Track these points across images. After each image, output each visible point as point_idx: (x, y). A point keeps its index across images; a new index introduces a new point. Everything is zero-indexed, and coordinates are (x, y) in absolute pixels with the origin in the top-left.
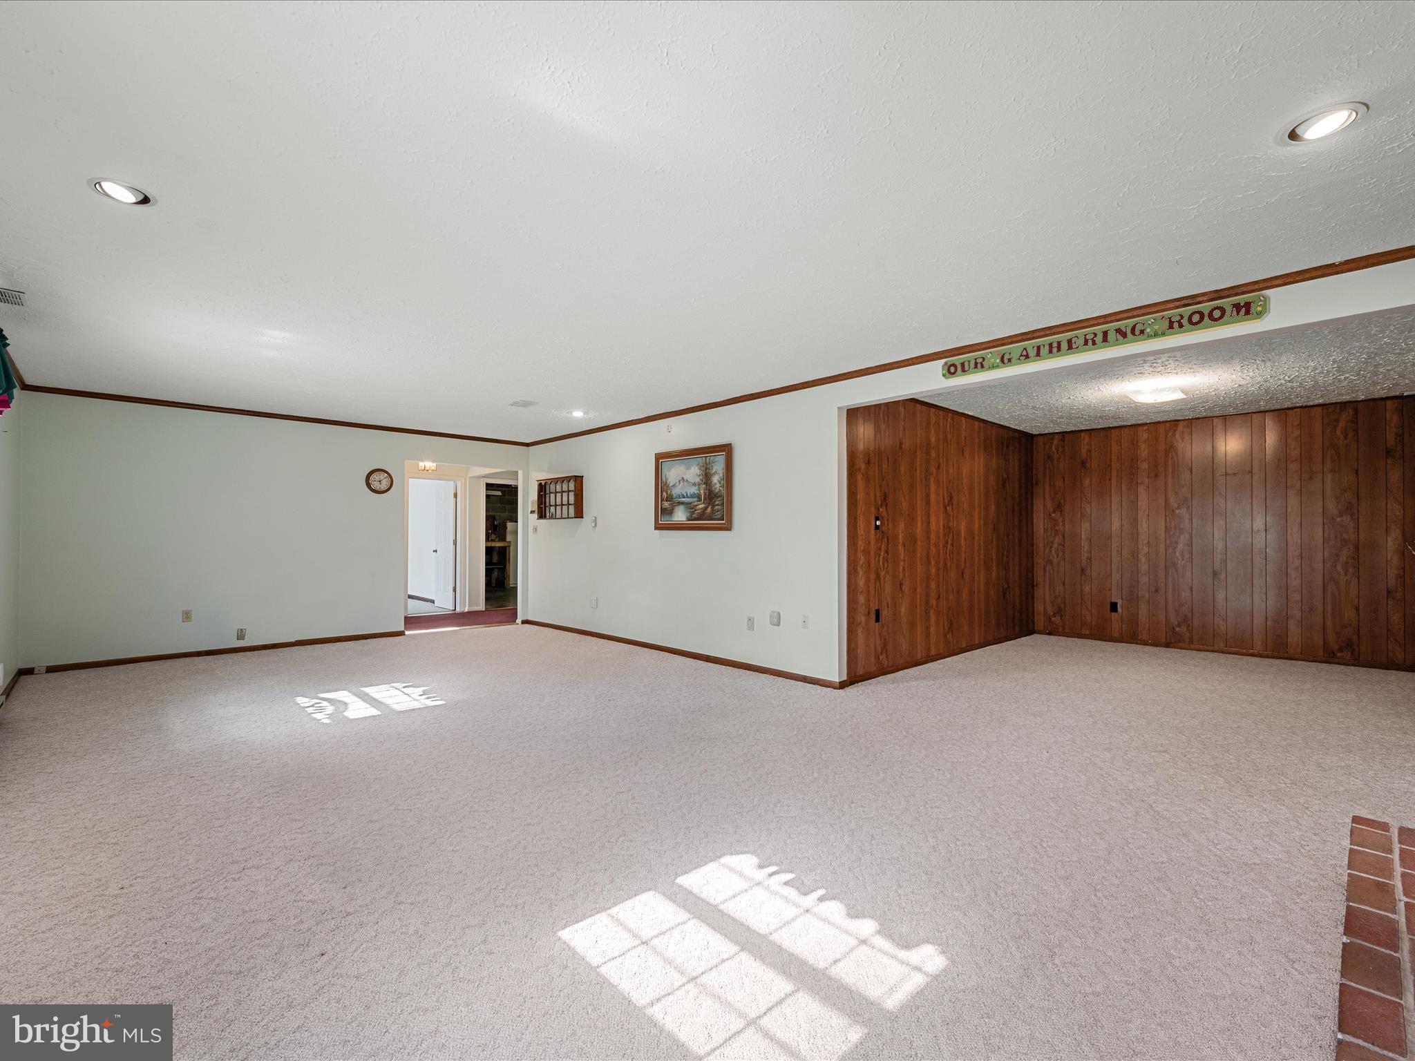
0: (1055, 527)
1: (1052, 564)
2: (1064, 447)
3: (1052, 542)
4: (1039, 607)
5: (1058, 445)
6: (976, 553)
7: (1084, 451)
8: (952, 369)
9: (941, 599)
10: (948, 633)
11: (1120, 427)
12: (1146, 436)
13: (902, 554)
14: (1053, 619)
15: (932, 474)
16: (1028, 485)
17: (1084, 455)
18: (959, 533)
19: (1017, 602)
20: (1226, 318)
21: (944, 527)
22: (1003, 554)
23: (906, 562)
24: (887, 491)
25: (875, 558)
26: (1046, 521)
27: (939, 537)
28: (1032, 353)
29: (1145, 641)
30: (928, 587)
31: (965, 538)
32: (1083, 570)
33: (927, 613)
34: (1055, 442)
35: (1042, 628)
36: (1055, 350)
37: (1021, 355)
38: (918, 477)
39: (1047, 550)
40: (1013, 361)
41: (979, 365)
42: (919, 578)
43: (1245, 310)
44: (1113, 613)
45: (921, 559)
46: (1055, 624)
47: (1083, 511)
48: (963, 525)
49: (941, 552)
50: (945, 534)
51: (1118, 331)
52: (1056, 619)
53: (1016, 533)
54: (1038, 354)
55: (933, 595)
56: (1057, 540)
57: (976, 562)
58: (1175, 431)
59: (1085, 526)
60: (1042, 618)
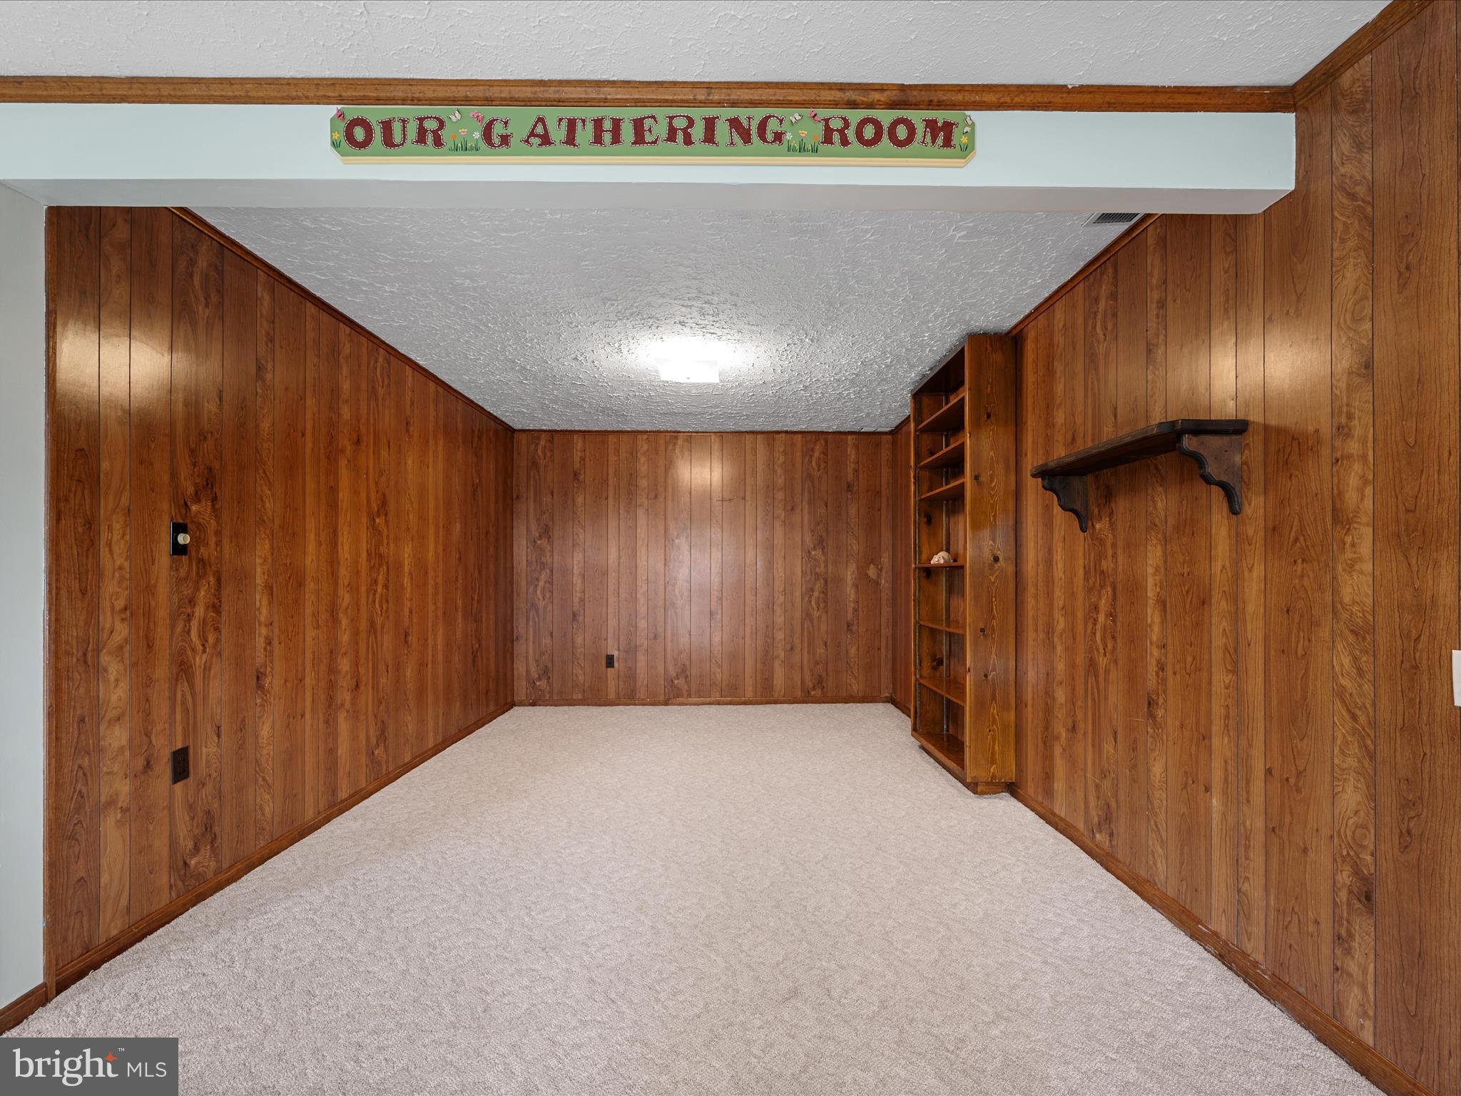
0: (541, 559)
1: (537, 611)
2: (552, 450)
3: (537, 579)
4: (520, 668)
5: (545, 447)
6: (430, 597)
7: (577, 459)
8: (359, 134)
9: (362, 688)
10: (378, 745)
11: (618, 432)
12: (645, 447)
13: (264, 611)
14: (538, 683)
15: (343, 451)
16: (508, 499)
17: (577, 465)
18: (399, 566)
19: (492, 667)
20: (915, 144)
21: (369, 555)
22: (473, 599)
23: (276, 624)
24: (216, 465)
25: (173, 626)
26: (529, 550)
27: (358, 573)
28: (558, 134)
29: (643, 700)
30: (332, 670)
31: (410, 574)
32: (574, 615)
33: (330, 722)
34: (542, 443)
35: (524, 698)
36: (607, 137)
37: (532, 134)
38: (308, 451)
39: (531, 589)
40: (513, 141)
41: (430, 138)
42: (309, 656)
43: (943, 135)
44: (609, 669)
45: (315, 615)
46: (540, 690)
47: (575, 537)
48: (407, 552)
49: (363, 601)
50: (372, 568)
51: (734, 123)
52: (542, 684)
53: (492, 566)
54: (570, 140)
55: (345, 682)
56: (544, 576)
57: (431, 614)
58: (675, 444)
59: (578, 557)
60: (524, 683)
